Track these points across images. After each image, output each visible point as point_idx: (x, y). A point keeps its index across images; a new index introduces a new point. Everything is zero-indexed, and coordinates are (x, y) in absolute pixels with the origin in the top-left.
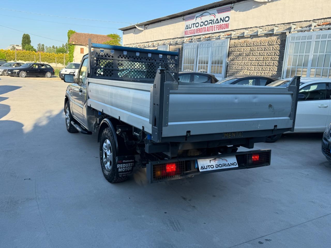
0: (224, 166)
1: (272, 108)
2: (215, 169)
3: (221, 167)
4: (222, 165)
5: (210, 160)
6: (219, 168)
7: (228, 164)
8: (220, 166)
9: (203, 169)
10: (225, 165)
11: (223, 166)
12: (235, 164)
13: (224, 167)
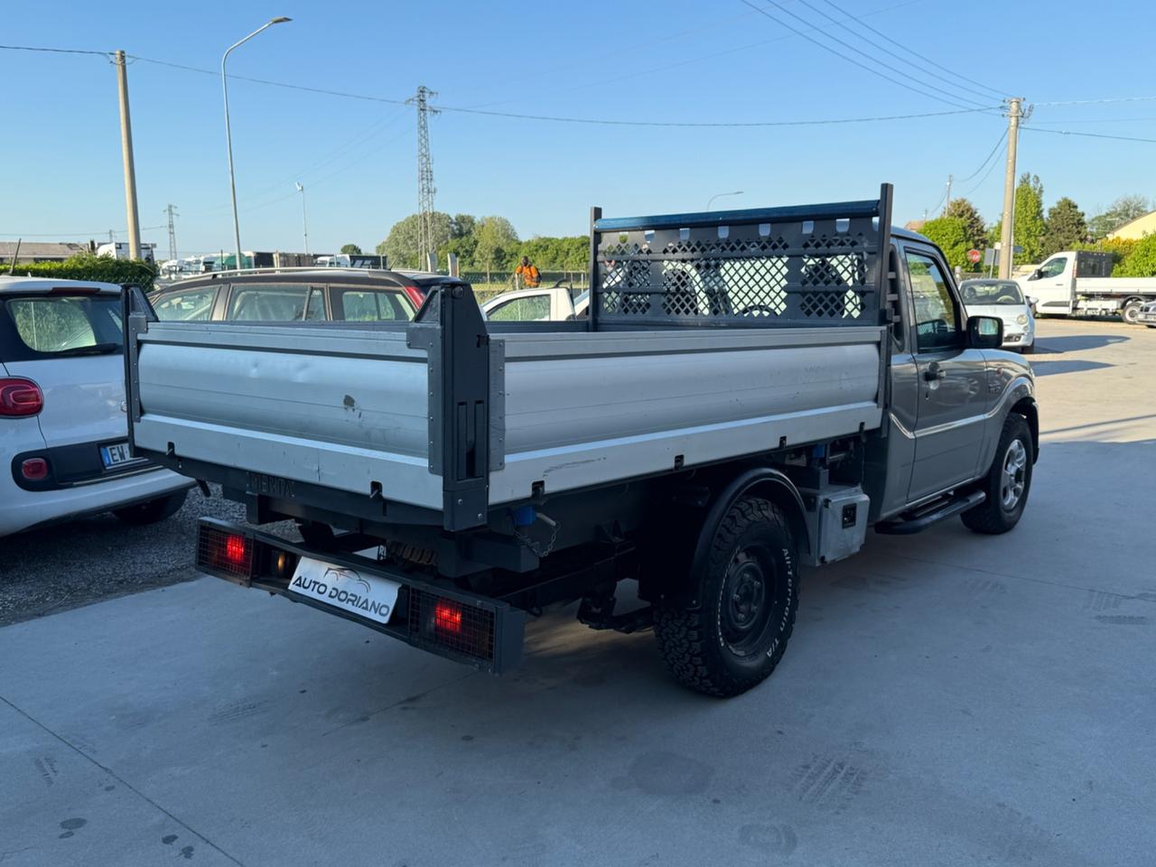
0: (350, 603)
1: (357, 412)
2: (324, 598)
3: (343, 601)
4: (349, 597)
5: (329, 569)
6: (335, 602)
7: (366, 601)
8: (343, 596)
9: (299, 585)
10: (355, 600)
11: (350, 600)
12: (384, 611)
13: (348, 607)
